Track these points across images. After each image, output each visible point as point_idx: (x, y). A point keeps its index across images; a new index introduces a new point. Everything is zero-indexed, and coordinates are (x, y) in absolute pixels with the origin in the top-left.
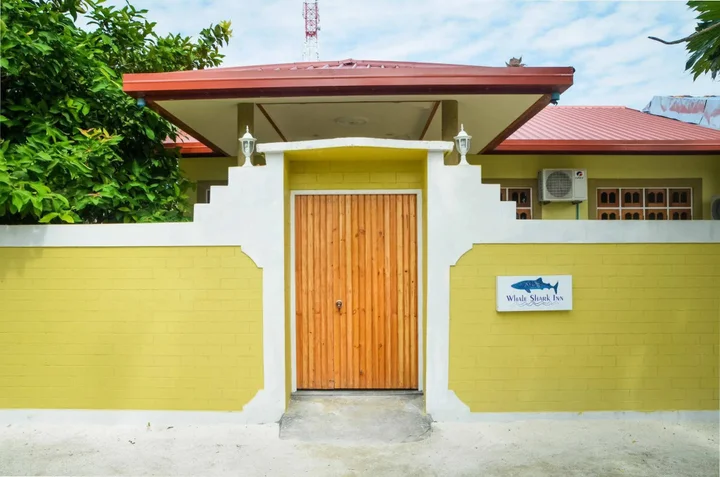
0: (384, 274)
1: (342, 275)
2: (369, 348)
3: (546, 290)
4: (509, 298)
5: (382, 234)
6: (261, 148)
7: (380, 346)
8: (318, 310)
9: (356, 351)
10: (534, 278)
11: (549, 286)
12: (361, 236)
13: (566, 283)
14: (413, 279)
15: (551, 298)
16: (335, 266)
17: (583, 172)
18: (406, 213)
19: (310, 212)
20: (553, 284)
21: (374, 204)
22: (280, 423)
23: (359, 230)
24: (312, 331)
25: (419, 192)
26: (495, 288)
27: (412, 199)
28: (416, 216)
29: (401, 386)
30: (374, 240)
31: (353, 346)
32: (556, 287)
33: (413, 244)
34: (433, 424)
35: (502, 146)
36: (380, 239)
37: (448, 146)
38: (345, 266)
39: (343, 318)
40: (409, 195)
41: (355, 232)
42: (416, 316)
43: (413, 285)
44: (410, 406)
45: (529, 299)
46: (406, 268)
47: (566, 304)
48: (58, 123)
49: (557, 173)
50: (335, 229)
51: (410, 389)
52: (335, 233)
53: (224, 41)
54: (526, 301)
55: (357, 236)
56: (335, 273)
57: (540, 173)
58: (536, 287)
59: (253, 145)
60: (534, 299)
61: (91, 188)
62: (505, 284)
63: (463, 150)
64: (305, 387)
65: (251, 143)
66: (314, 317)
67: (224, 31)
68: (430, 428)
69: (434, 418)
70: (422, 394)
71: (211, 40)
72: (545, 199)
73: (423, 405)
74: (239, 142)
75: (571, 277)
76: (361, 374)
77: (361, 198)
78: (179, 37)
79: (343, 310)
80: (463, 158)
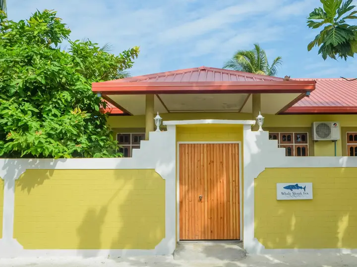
0: (223, 182)
1: (202, 182)
2: (216, 219)
3: (300, 189)
4: (283, 194)
5: (222, 163)
6: (165, 123)
7: (221, 218)
8: (190, 200)
9: (209, 220)
10: (294, 184)
11: (301, 188)
12: (212, 164)
13: (309, 186)
14: (237, 185)
15: (303, 193)
16: (199, 178)
17: (337, 124)
18: (234, 152)
19: (186, 152)
20: (303, 187)
21: (218, 148)
22: (173, 254)
23: (211, 161)
24: (188, 210)
25: (240, 142)
26: (276, 189)
27: (236, 146)
28: (238, 154)
29: (231, 238)
30: (218, 166)
31: (208, 218)
32: (304, 188)
33: (237, 168)
34: (247, 254)
35: (289, 110)
36: (221, 166)
37: (253, 122)
38: (204, 178)
39: (203, 203)
40: (235, 144)
41: (209, 162)
42: (239, 203)
43: (237, 187)
44: (236, 247)
45: (292, 194)
46: (234, 180)
47: (310, 197)
48: (56, 106)
49: (322, 124)
50: (199, 161)
51: (236, 240)
52: (199, 162)
53: (135, 56)
54: (290, 195)
55: (210, 164)
56: (199, 182)
57: (312, 124)
58: (295, 188)
59: (161, 121)
60: (294, 194)
61: (76, 139)
62: (280, 187)
63: (260, 124)
64: (184, 239)
65: (160, 120)
66: (189, 204)
67: (136, 51)
68: (245, 256)
69: (248, 252)
70: (242, 242)
71: (128, 56)
72: (315, 139)
73: (242, 246)
74: (154, 120)
75: (311, 183)
76: (211, 232)
77: (212, 146)
78: (113, 56)
79: (203, 200)
80: (260, 127)
